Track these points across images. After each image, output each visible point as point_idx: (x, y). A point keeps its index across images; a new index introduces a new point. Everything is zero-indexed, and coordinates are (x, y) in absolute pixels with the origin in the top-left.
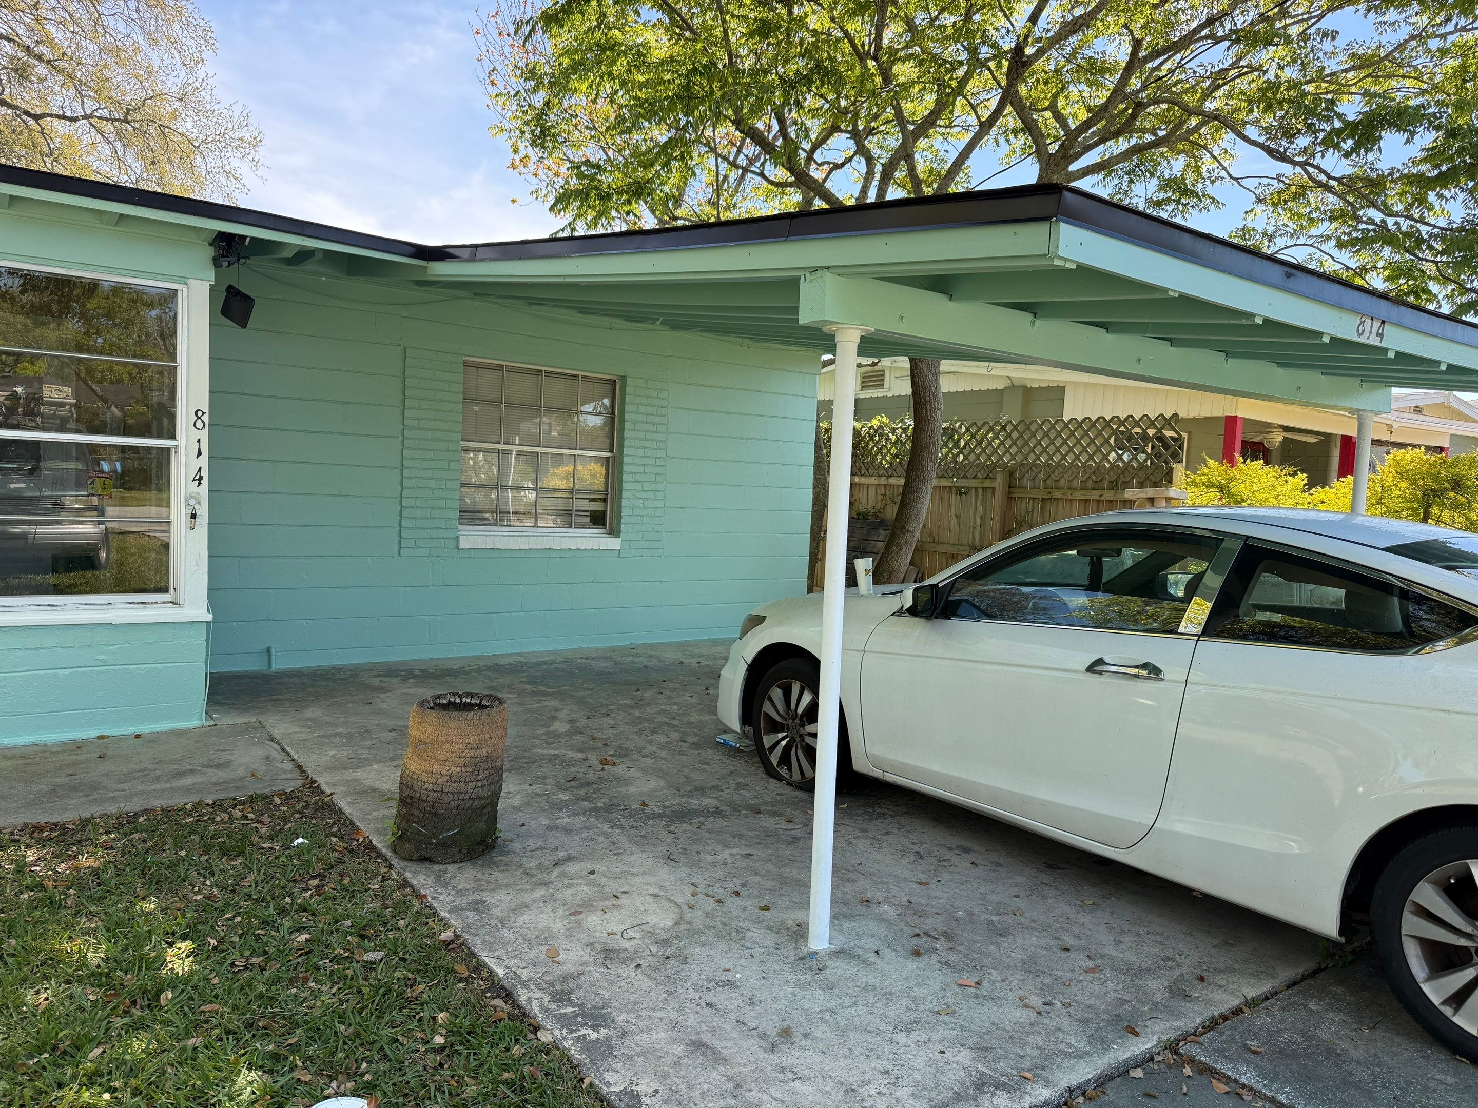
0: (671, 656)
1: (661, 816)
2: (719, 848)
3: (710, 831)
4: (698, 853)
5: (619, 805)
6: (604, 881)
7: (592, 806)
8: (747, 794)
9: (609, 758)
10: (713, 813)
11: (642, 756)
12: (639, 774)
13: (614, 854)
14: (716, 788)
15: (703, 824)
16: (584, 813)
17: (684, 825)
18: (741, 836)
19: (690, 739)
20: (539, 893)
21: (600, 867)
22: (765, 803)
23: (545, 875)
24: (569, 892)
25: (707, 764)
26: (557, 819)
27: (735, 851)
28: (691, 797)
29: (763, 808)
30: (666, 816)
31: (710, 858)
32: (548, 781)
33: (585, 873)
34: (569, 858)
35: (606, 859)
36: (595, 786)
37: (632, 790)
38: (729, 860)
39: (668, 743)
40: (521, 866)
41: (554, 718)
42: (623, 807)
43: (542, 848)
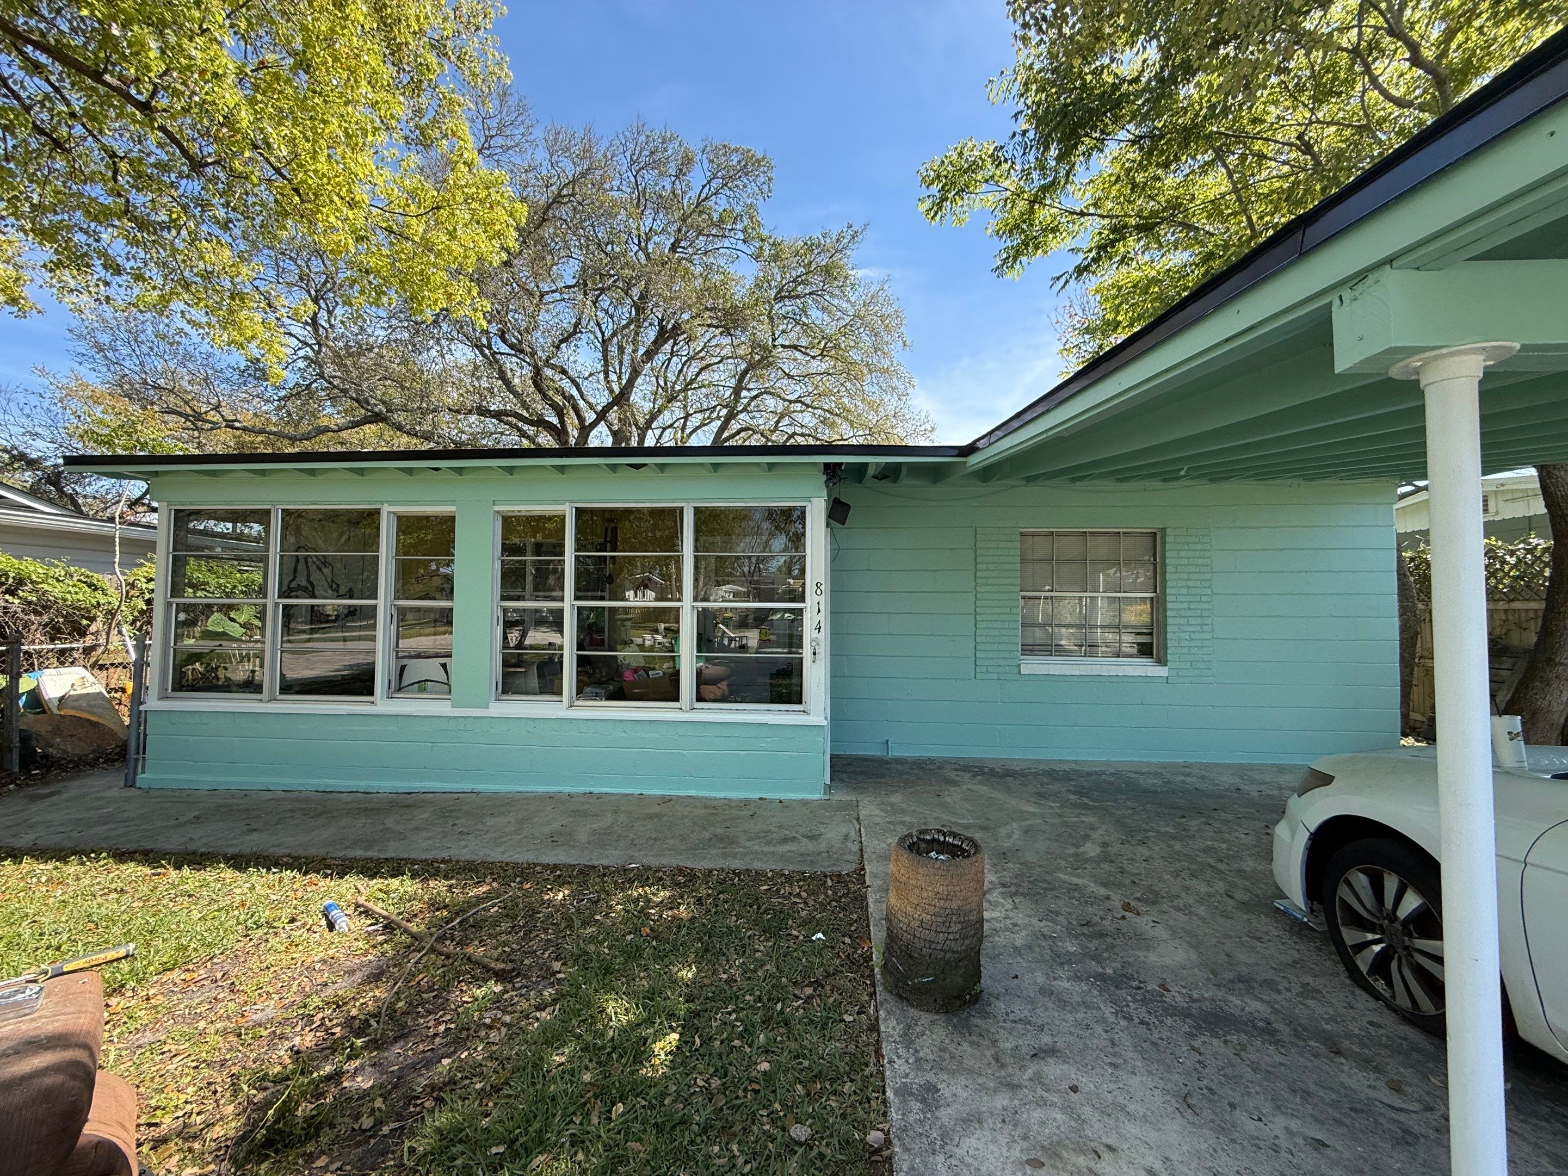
0: (1227, 780)
1: (1184, 1014)
2: (1267, 1108)
3: (1255, 1068)
4: (1233, 1106)
5: (1131, 978)
6: (1087, 1111)
7: (1100, 970)
8: (1319, 1010)
9: (1133, 903)
10: (1263, 1031)
11: (1173, 907)
12: (1165, 935)
13: (1111, 1064)
14: (1269, 984)
15: (1244, 1048)
16: (1088, 979)
17: (1215, 1042)
18: (1306, 1095)
19: (1240, 895)
20: (1002, 1101)
21: (1087, 1083)
22: (1349, 1035)
23: (1017, 1071)
24: (1037, 1114)
25: (1259, 939)
26: (1055, 979)
27: (1294, 1124)
28: (1231, 990)
29: (1346, 1044)
30: (1190, 1016)
31: (1251, 1126)
32: (1061, 918)
33: (1065, 1086)
34: (1052, 1051)
35: (1099, 1070)
36: (1109, 940)
37: (1153, 958)
38: (1284, 1143)
39: (1210, 895)
40: (995, 1042)
41: (1087, 837)
42: (1135, 983)
43: (1026, 1022)
